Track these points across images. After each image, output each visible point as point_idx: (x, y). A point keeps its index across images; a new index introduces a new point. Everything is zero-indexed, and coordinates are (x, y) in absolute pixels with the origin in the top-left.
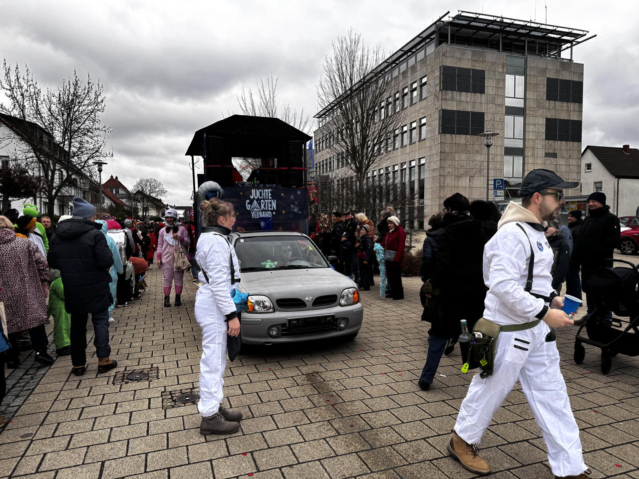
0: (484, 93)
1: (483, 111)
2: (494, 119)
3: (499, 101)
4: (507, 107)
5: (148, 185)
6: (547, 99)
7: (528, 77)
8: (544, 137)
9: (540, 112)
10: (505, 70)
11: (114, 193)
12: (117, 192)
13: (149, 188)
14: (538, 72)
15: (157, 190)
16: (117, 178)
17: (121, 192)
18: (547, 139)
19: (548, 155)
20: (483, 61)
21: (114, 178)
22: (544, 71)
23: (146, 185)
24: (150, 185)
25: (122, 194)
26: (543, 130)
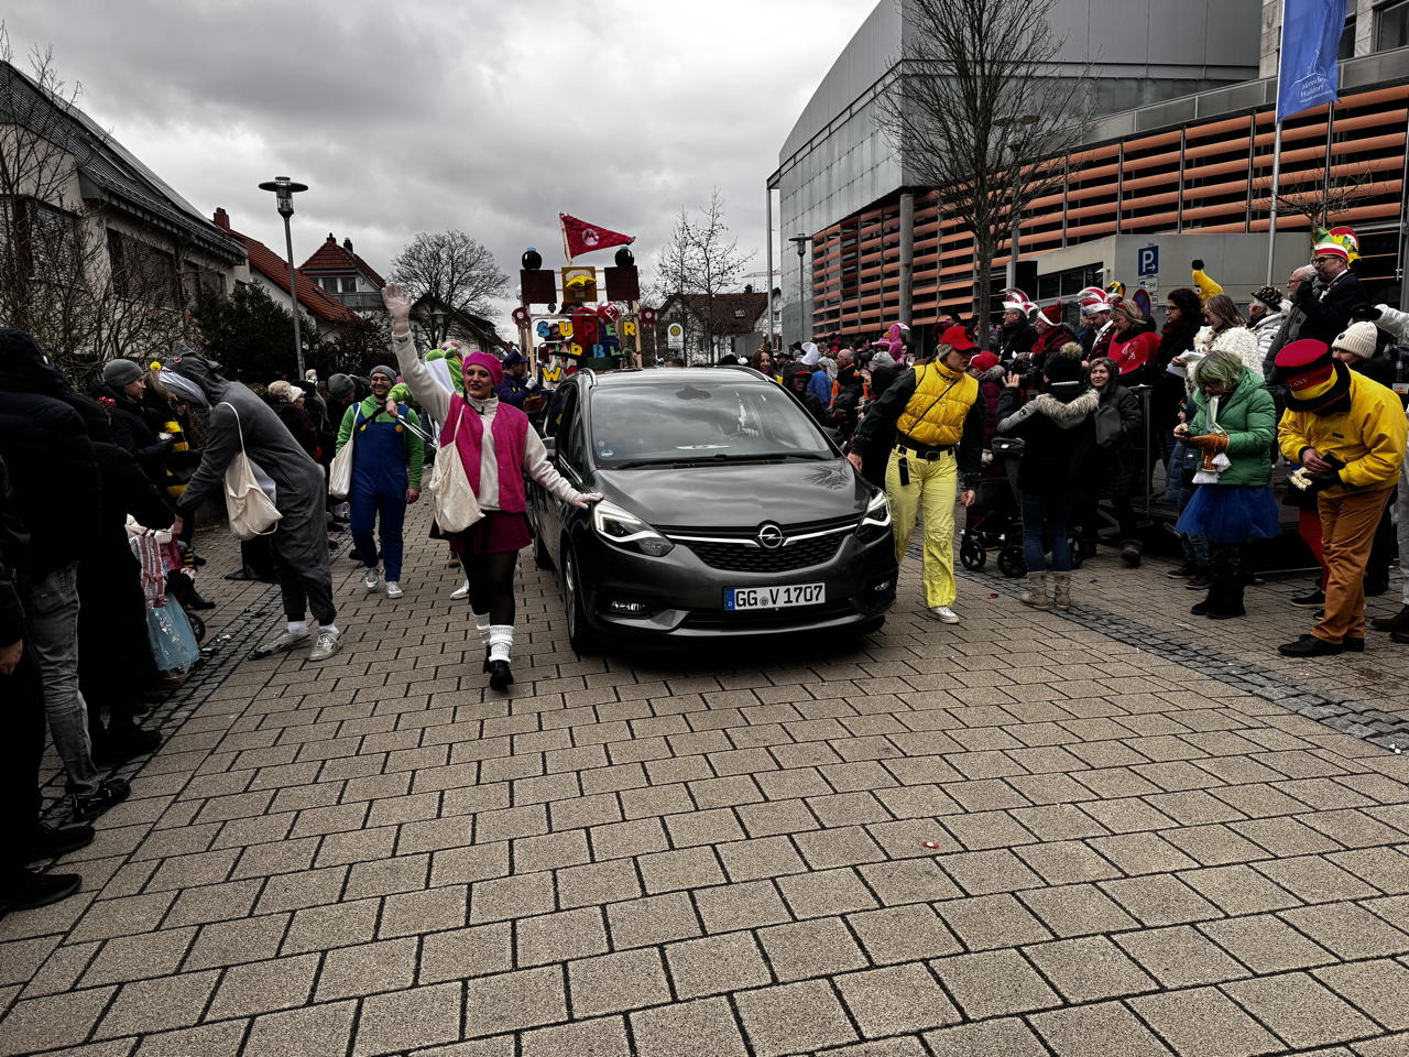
5: (444, 256)
11: (340, 290)
12: (349, 288)
13: (448, 269)
15: (474, 273)
16: (348, 244)
17: (362, 286)
21: (340, 243)
23: (436, 257)
24: (451, 258)
25: (363, 295)
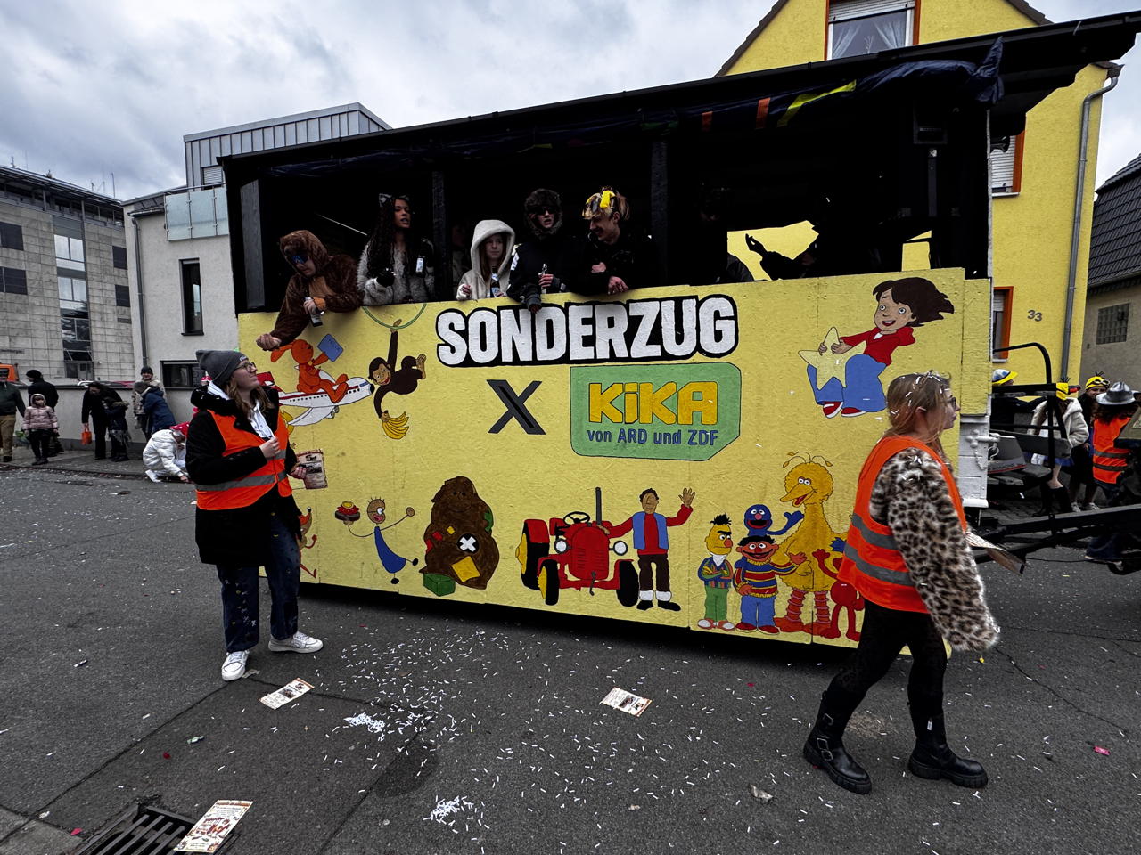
0: (23, 250)
1: (24, 269)
2: (41, 278)
3: (48, 261)
4: (58, 268)
6: (115, 266)
7: (87, 242)
8: (114, 302)
9: (107, 278)
10: (52, 230)
14: (100, 239)
18: (118, 305)
19: (120, 320)
20: (18, 216)
22: (110, 238)
26: (113, 296)
